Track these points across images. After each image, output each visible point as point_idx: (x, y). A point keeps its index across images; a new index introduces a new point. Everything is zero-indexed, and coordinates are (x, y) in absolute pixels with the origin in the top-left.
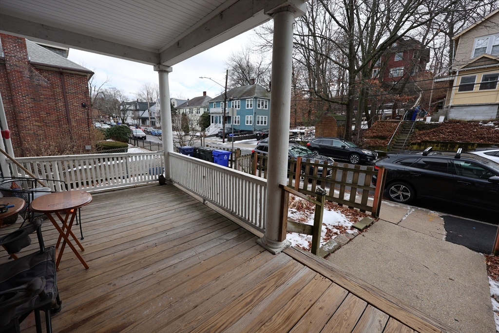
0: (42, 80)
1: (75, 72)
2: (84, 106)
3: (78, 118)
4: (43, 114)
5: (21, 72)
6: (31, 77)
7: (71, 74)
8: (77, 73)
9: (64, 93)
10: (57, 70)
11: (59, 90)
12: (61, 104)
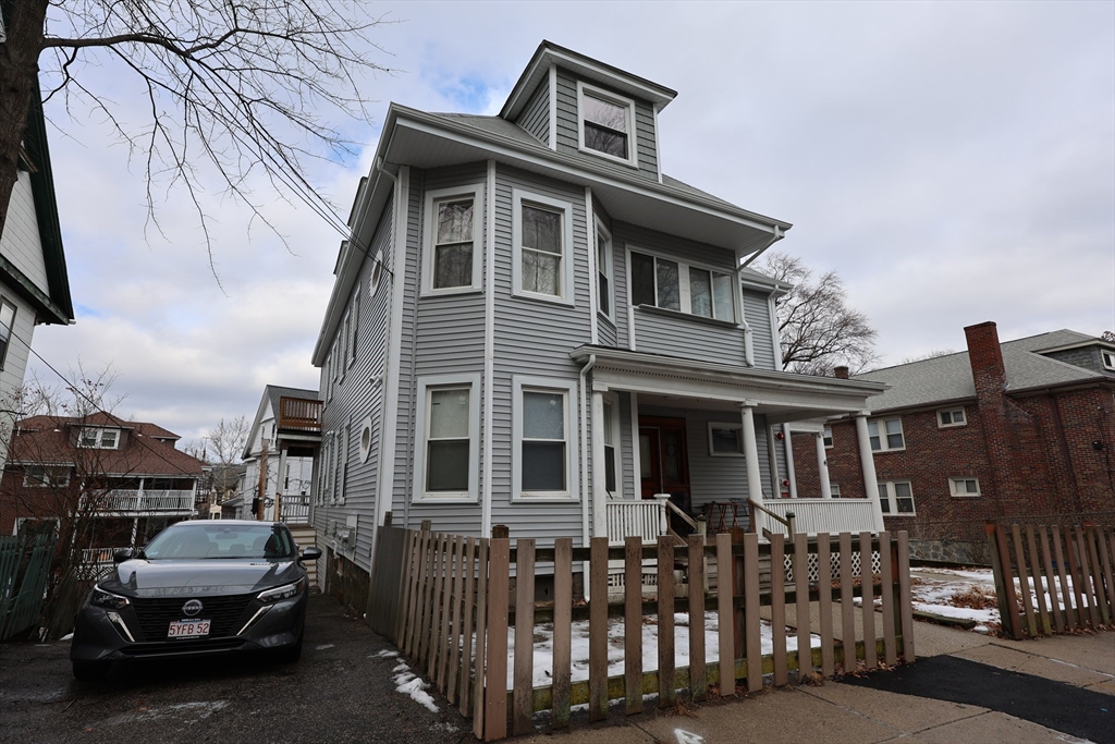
0: (1022, 415)
1: (1075, 387)
2: (1098, 447)
3: (1087, 472)
4: (1026, 470)
5: (995, 410)
6: (1007, 415)
7: (1068, 392)
8: (1078, 387)
9: (1060, 428)
10: (1043, 392)
11: (1050, 425)
12: (1056, 449)
